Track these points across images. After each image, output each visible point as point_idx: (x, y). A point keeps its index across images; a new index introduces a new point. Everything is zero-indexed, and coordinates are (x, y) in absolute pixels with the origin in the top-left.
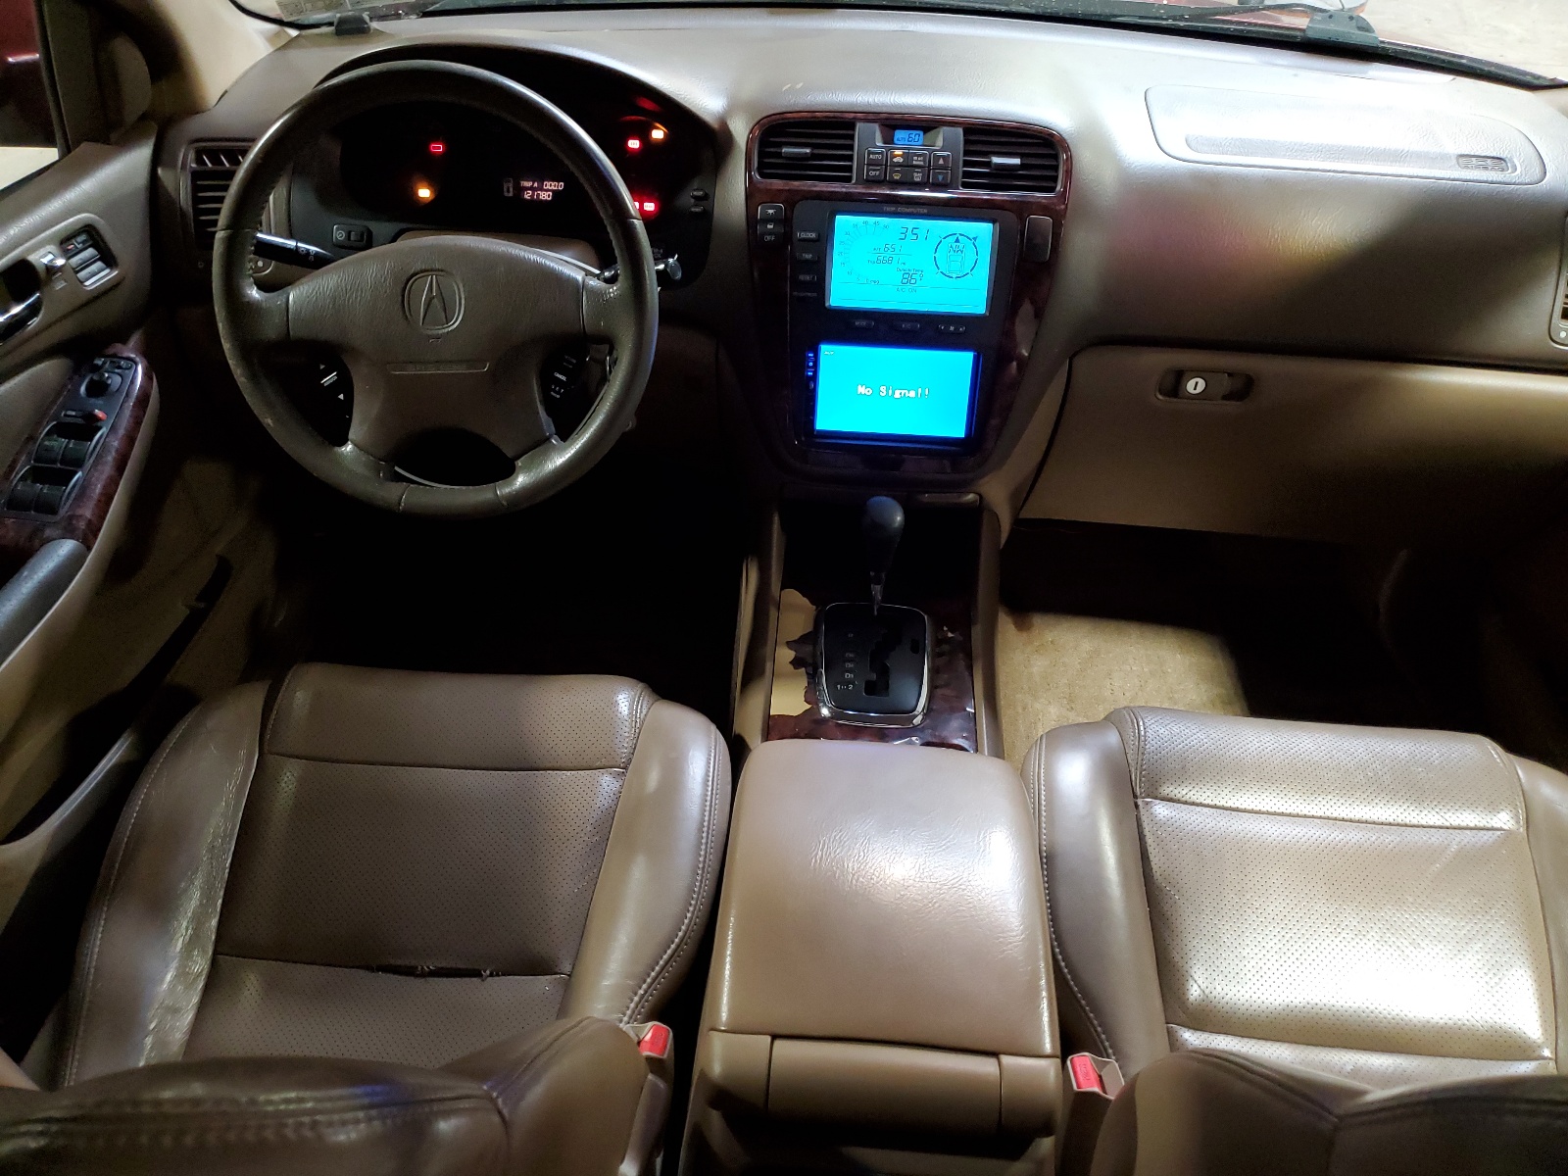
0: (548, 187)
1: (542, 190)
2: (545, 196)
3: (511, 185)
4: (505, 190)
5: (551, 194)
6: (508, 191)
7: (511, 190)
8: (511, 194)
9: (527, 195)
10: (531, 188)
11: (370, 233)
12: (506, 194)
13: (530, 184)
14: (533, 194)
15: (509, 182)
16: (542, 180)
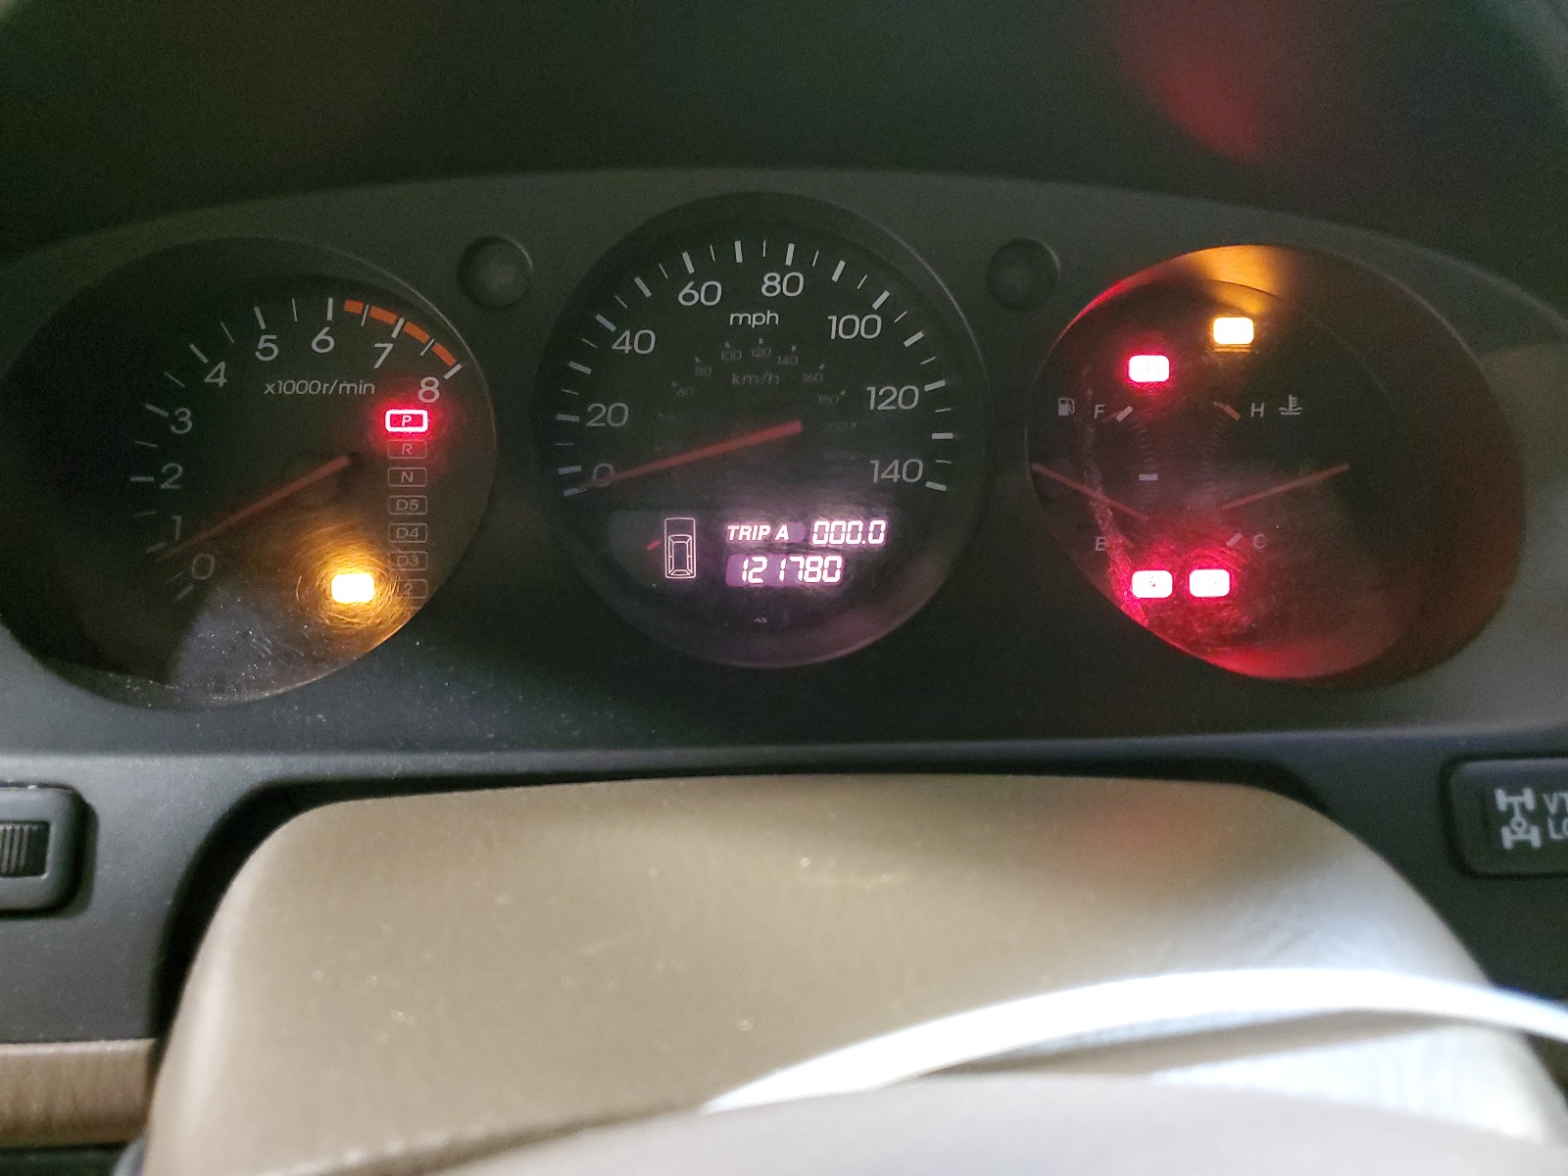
0: (829, 540)
1: (803, 547)
2: (818, 571)
3: (691, 541)
4: (669, 557)
5: (839, 560)
6: (680, 563)
7: (691, 557)
8: (690, 572)
9: (752, 573)
10: (769, 547)
11: (82, 817)
12: (670, 572)
13: (764, 530)
14: (773, 568)
15: (685, 527)
16: (804, 518)
